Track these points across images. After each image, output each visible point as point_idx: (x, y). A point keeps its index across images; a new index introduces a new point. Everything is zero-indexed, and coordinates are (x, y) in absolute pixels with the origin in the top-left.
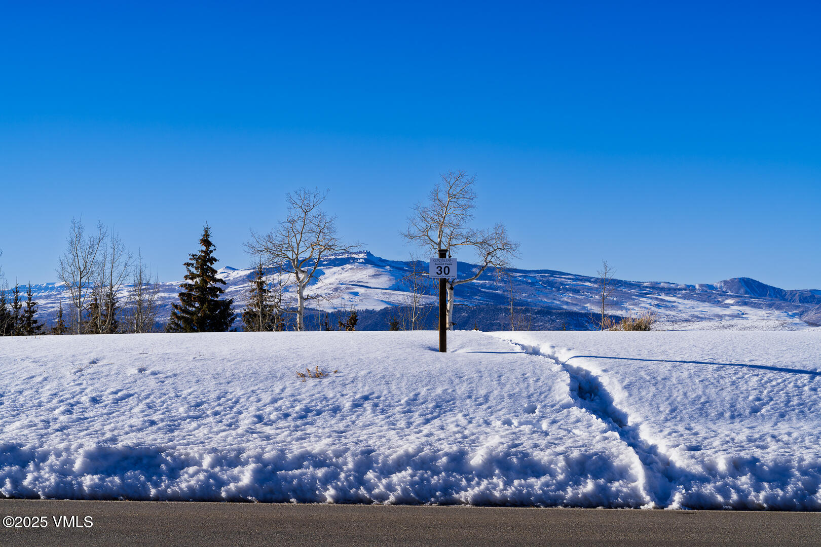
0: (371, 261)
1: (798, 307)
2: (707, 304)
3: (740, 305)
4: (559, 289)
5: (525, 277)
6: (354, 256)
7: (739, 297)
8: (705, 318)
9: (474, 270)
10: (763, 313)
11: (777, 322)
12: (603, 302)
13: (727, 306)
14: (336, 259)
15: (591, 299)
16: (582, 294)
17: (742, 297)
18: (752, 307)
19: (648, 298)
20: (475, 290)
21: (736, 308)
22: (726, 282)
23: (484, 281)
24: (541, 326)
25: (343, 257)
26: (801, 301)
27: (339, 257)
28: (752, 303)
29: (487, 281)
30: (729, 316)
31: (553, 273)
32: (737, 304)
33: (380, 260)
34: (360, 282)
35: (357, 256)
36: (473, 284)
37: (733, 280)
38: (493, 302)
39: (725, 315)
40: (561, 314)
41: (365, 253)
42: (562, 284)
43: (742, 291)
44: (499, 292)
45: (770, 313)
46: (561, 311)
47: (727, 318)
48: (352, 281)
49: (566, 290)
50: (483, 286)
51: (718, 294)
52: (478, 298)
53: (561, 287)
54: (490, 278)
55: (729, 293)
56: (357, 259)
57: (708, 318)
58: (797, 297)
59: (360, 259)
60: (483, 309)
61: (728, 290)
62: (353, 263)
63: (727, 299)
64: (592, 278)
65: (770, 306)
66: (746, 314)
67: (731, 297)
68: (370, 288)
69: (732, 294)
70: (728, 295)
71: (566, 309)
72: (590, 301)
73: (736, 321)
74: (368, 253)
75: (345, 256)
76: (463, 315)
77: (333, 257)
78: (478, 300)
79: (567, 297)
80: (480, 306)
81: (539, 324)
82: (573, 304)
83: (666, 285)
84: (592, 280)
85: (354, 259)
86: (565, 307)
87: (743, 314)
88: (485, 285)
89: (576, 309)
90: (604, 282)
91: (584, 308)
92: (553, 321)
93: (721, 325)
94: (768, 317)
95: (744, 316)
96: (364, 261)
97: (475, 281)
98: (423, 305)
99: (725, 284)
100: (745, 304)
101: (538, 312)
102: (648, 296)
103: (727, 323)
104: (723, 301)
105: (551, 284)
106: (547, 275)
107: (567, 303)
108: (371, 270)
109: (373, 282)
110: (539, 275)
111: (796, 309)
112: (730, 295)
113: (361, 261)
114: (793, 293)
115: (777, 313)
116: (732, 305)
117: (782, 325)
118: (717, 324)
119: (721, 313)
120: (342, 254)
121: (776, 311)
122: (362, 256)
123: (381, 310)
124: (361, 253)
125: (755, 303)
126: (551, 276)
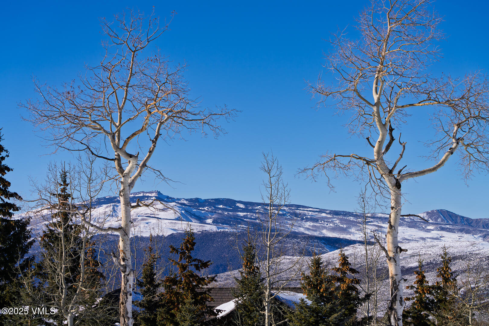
0: (160, 198)
1: (481, 231)
2: (413, 229)
3: (439, 230)
4: (302, 219)
5: (277, 210)
6: (147, 194)
7: (438, 224)
8: (413, 240)
9: (238, 205)
10: (455, 236)
11: (468, 243)
12: (335, 229)
13: (429, 231)
14: (134, 197)
15: (327, 226)
16: (320, 222)
17: (440, 224)
18: (448, 231)
19: (370, 225)
20: (239, 220)
21: (435, 233)
22: (428, 213)
23: (246, 213)
24: (290, 247)
25: (140, 195)
26: (484, 228)
27: (136, 196)
28: (447, 228)
29: (248, 213)
30: (430, 238)
31: (298, 207)
32: (436, 229)
33: (168, 197)
34: (152, 214)
35: (150, 195)
36: (238, 216)
37: (433, 211)
38: (253, 229)
39: (427, 238)
40: (304, 238)
41: (156, 192)
42: (305, 215)
43: (439, 220)
44: (257, 221)
45: (461, 236)
46: (305, 235)
47: (429, 240)
48: (146, 214)
49: (307, 220)
50: (245, 217)
51: (422, 222)
52: (243, 226)
53: (304, 217)
54: (251, 211)
55: (431, 221)
56: (150, 197)
57: (415, 240)
58: (481, 224)
59: (152, 197)
60: (246, 234)
61: (430, 219)
62: (147, 200)
63: (428, 225)
64: (327, 210)
65: (461, 231)
66: (443, 237)
67: (432, 224)
68: (160, 219)
69: (432, 222)
70: (430, 223)
71: (308, 234)
72: (325, 228)
73: (436, 242)
74: (159, 193)
75: (142, 195)
76: (231, 239)
77: (132, 195)
78: (242, 227)
79: (308, 224)
80: (243, 232)
81: (288, 245)
82: (313, 230)
83: (383, 216)
84: (328, 212)
85: (148, 197)
86: (307, 232)
87: (441, 237)
88: (247, 216)
89: (316, 234)
90: (336, 213)
91: (321, 233)
92: (298, 243)
93: (426, 245)
94: (459, 239)
95: (441, 238)
96: (155, 198)
97: (239, 213)
98: (200, 232)
99: (427, 214)
100: (442, 229)
101: (288, 236)
102: (369, 223)
103: (431, 244)
104: (426, 227)
105: (296, 215)
106: (293, 208)
107: (308, 229)
108: (159, 205)
109: (162, 215)
110: (288, 208)
111: (480, 233)
112: (431, 223)
113: (153, 198)
114: (477, 221)
115: (466, 236)
116: (433, 230)
117: (472, 245)
118: (423, 245)
119: (424, 237)
120: (139, 193)
121: (465, 235)
122: (153, 195)
123: (169, 236)
124: (153, 193)
125: (450, 229)
126: (296, 209)
